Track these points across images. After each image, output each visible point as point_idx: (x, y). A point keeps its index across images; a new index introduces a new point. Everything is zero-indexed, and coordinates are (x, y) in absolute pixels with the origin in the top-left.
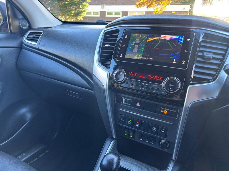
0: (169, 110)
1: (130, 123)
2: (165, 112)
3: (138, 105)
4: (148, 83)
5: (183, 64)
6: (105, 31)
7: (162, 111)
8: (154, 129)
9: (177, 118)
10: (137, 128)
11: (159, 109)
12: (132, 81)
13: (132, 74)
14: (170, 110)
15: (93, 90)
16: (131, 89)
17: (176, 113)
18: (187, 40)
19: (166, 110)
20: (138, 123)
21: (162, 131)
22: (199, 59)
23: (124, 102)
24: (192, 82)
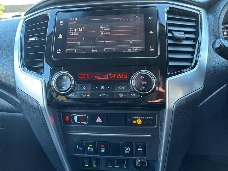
0: (143, 117)
1: (91, 150)
2: (139, 122)
3: (99, 120)
4: (110, 86)
5: (152, 50)
6: (25, 19)
7: (134, 122)
8: (127, 149)
9: (156, 127)
10: (101, 153)
11: (129, 120)
12: (84, 88)
13: (82, 76)
14: (145, 118)
15: (21, 113)
16: (86, 99)
17: (153, 120)
18: (150, 18)
19: (139, 119)
20: (102, 147)
21: (138, 149)
22: (170, 42)
23: (76, 120)
24: (169, 74)
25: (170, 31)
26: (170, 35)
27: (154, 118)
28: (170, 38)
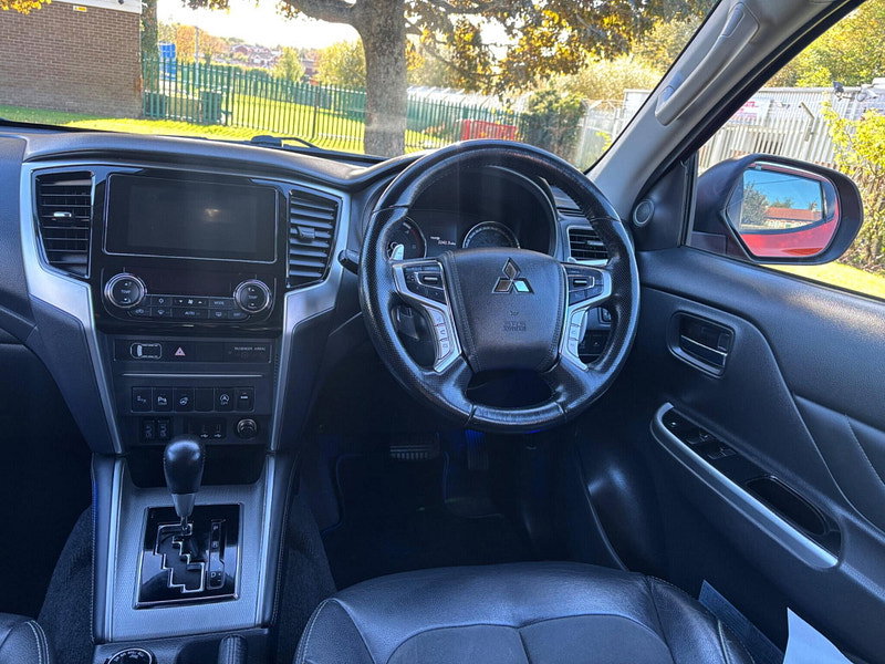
0: (251, 349)
1: (163, 402)
3: (180, 352)
4: (200, 300)
6: (34, 171)
8: (225, 398)
9: (270, 362)
10: (181, 407)
11: (230, 353)
12: (161, 301)
17: (267, 353)
21: (241, 397)
22: (293, 241)
23: (140, 353)
24: (288, 286)
25: (295, 226)
26: (293, 231)
27: (268, 349)
28: (293, 236)
